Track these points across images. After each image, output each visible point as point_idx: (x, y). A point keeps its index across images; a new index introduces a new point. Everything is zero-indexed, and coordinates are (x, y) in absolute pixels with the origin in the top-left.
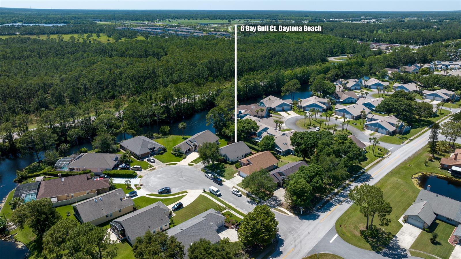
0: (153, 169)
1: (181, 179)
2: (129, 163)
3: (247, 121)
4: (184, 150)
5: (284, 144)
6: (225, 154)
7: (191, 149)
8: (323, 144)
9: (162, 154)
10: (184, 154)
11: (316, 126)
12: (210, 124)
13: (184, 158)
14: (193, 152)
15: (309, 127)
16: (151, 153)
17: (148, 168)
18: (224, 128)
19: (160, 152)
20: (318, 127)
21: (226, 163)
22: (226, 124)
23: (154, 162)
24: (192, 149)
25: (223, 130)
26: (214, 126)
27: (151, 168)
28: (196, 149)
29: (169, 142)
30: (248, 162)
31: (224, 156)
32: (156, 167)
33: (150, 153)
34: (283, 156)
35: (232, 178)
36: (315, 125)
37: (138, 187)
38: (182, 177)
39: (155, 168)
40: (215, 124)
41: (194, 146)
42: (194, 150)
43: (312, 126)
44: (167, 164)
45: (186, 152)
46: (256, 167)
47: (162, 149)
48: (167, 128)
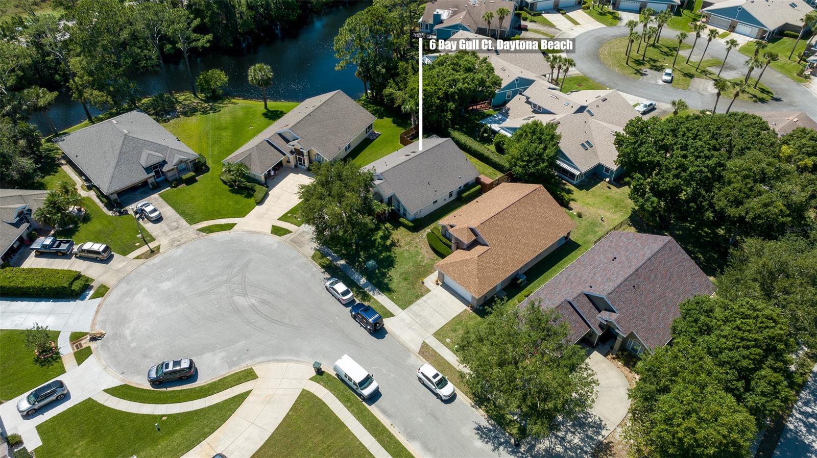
0: (153, 252)
1: (241, 301)
2: (76, 223)
3: (462, 62)
4: (259, 172)
5: (583, 145)
6: (394, 195)
7: (284, 163)
8: (746, 177)
9: (190, 181)
10: (260, 183)
11: (658, 64)
12: (349, 64)
13: (260, 202)
14: (291, 175)
15: (638, 68)
16: (152, 180)
17: (134, 248)
18: (391, 81)
19: (184, 177)
20: (669, 71)
21: (397, 224)
22: (396, 68)
23: (159, 220)
24: (288, 162)
25: (387, 91)
26: (360, 73)
27: (145, 249)
28: (300, 161)
29: (220, 128)
30: (474, 238)
31: (389, 203)
32: (162, 241)
33: (149, 181)
34: (580, 187)
35: (418, 297)
36: (655, 61)
37: (85, 343)
38: (245, 295)
39: (158, 248)
40: (361, 65)
41: (292, 152)
42: (296, 166)
43: (648, 65)
44: (202, 230)
45: (268, 176)
46: (502, 260)
47: (190, 165)
48: (220, 77)
